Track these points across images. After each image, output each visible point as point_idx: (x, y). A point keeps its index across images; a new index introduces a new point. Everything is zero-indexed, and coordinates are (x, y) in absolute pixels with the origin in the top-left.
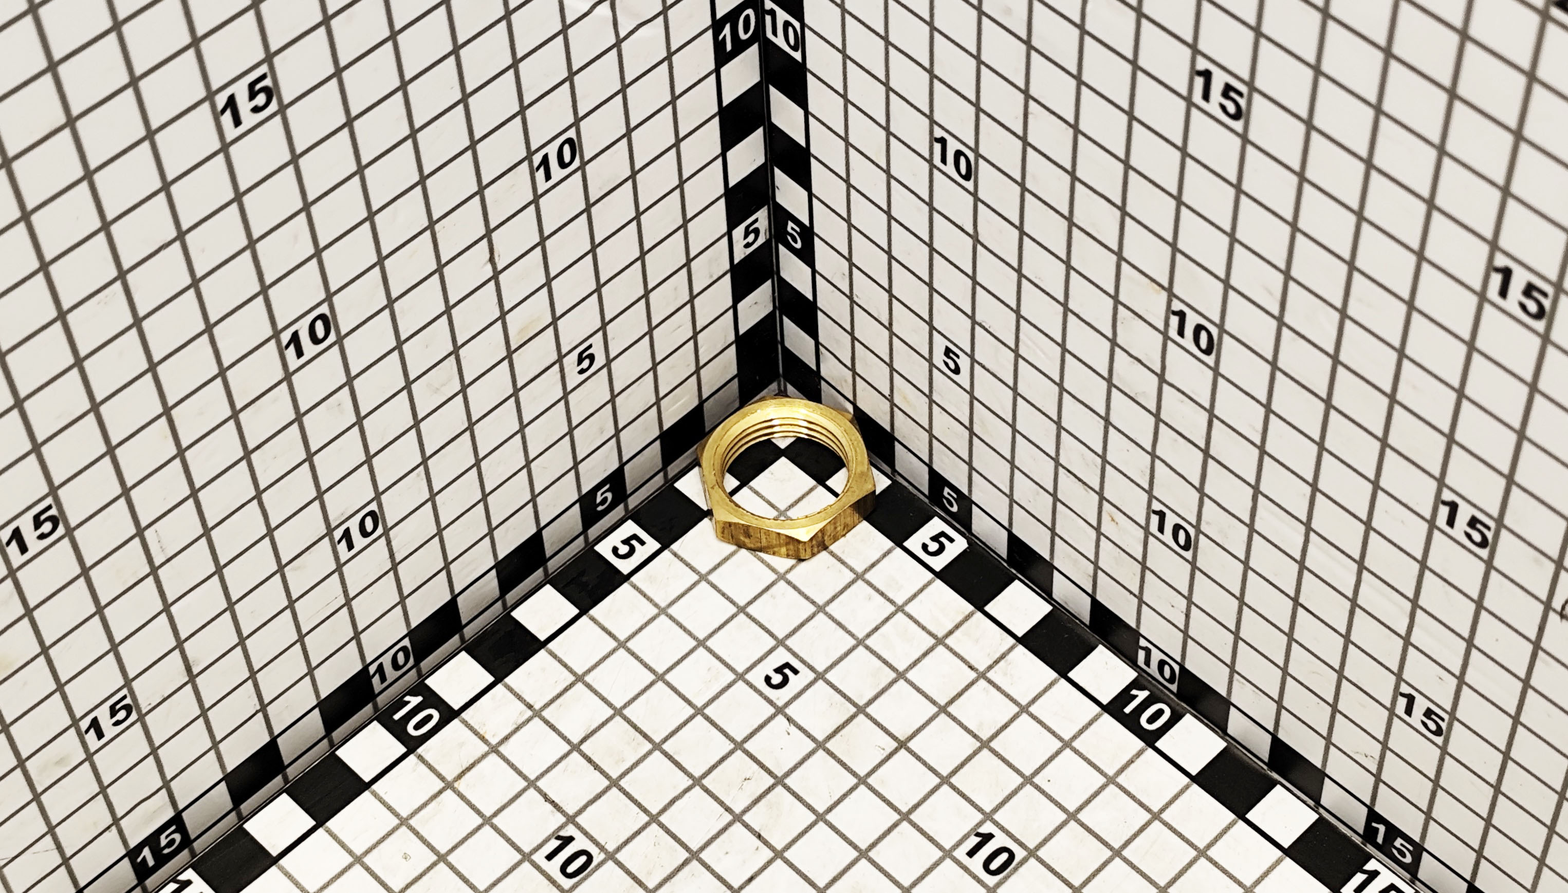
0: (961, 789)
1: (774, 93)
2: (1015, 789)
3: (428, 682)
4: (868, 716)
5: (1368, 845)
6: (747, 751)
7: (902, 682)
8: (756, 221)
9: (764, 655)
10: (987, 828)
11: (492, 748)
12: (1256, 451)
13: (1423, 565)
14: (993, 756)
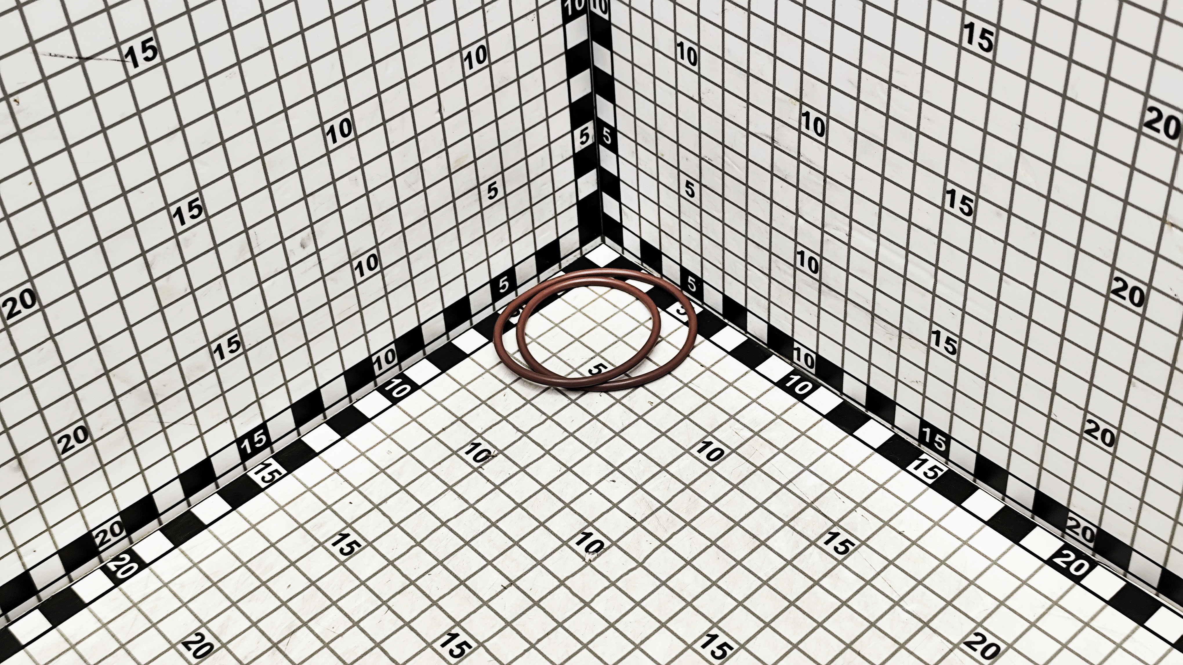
0: (695, 421)
1: (595, 45)
2: (725, 421)
4: (644, 387)
5: (922, 446)
6: (578, 403)
8: (586, 128)
9: (588, 360)
10: (709, 439)
11: (438, 403)
12: (849, 192)
13: (940, 239)
14: (713, 406)
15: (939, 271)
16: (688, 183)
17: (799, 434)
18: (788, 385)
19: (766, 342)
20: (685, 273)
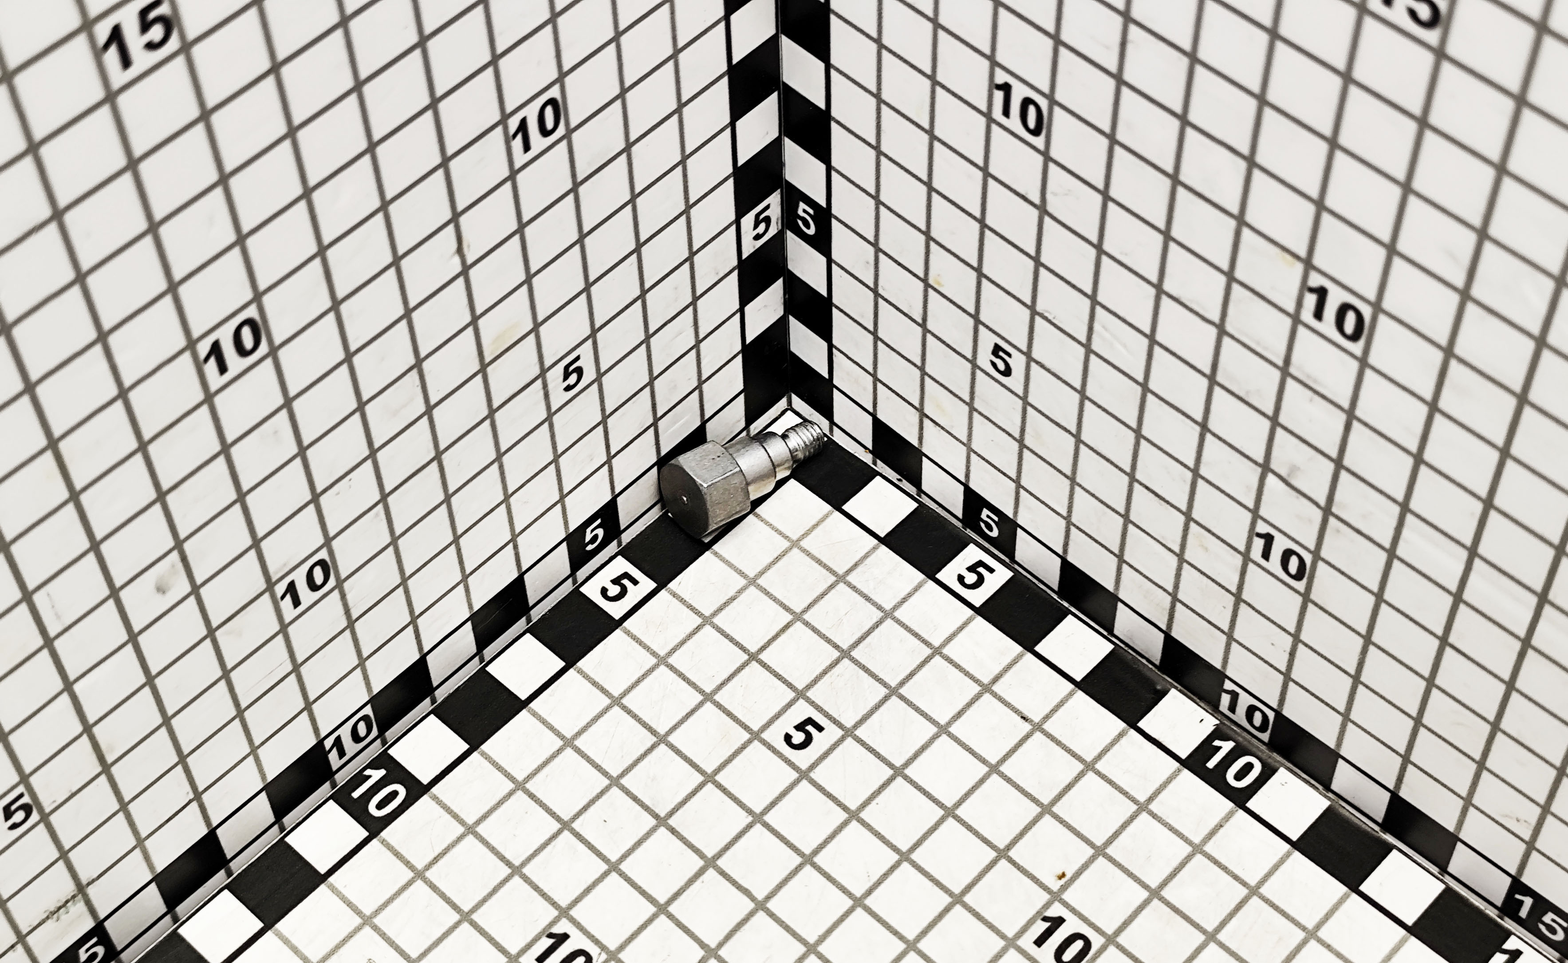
0: (1022, 864)
1: (789, 48)
2: (1086, 862)
3: (390, 752)
4: (906, 778)
5: (1508, 920)
6: (768, 824)
7: (944, 737)
8: (767, 208)
9: (782, 710)
10: (1055, 911)
11: (469, 829)
12: (1409, 461)
14: (1057, 823)
16: (997, 349)
17: (1244, 892)
18: (1211, 764)
19: (1157, 663)
20: (975, 501)
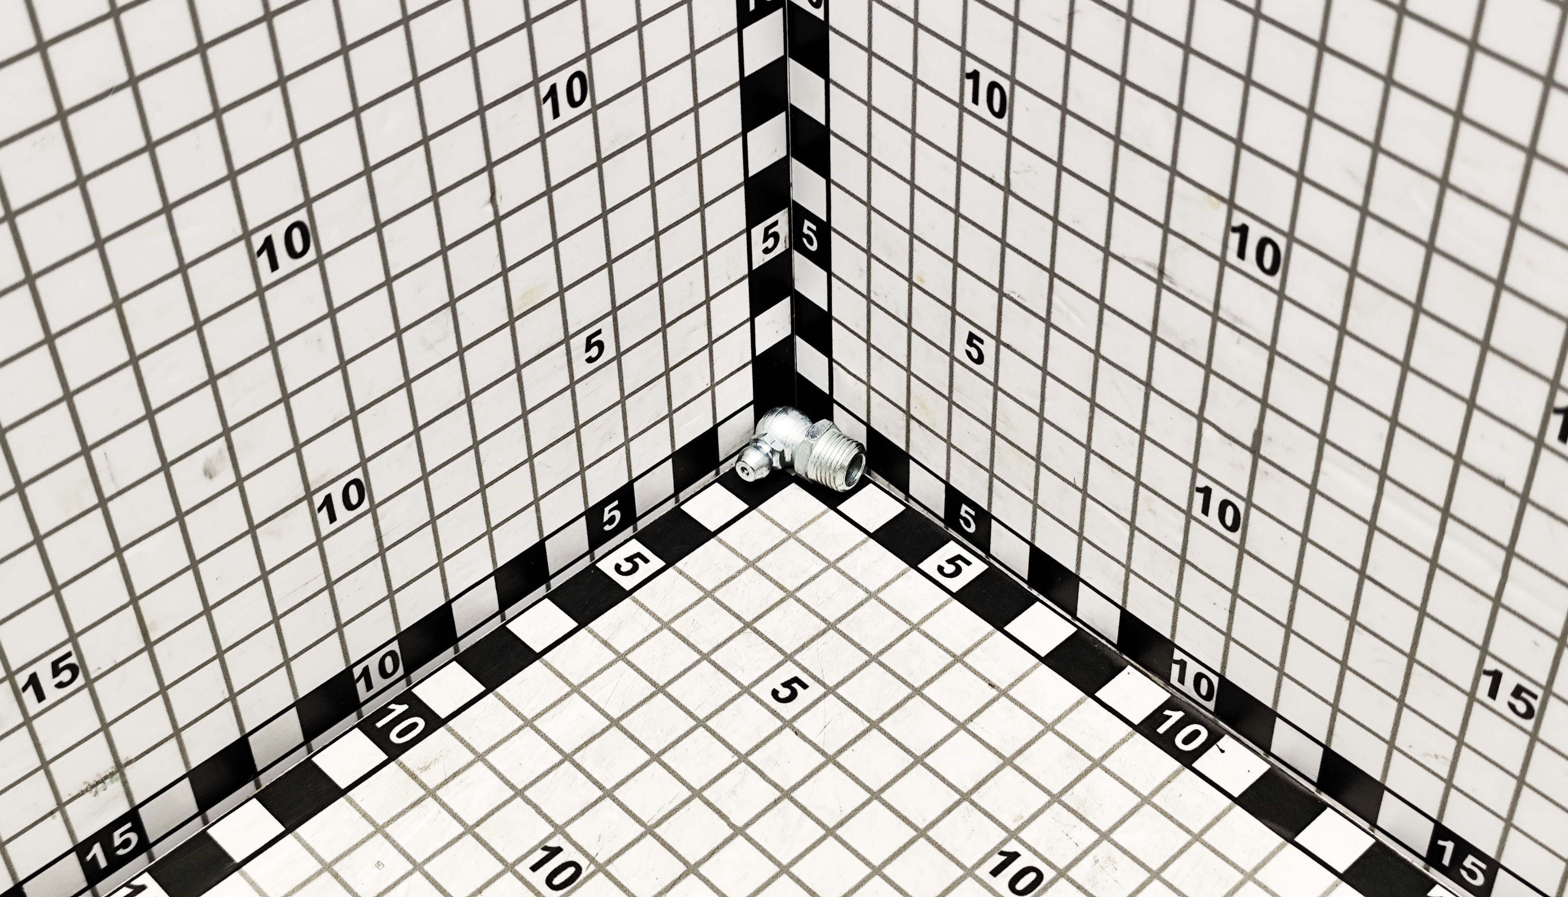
0: (983, 806)
1: (796, 68)
2: (1042, 807)
3: (414, 691)
4: (881, 730)
5: (1432, 869)
6: (752, 763)
7: (918, 698)
8: (775, 223)
9: (771, 669)
10: (1012, 846)
11: (479, 757)
12: (1324, 389)
13: (1525, 499)
14: (1017, 773)
15: (1515, 562)
16: (971, 337)
17: (1188, 838)
18: (1161, 730)
19: (1115, 641)
20: (954, 498)
